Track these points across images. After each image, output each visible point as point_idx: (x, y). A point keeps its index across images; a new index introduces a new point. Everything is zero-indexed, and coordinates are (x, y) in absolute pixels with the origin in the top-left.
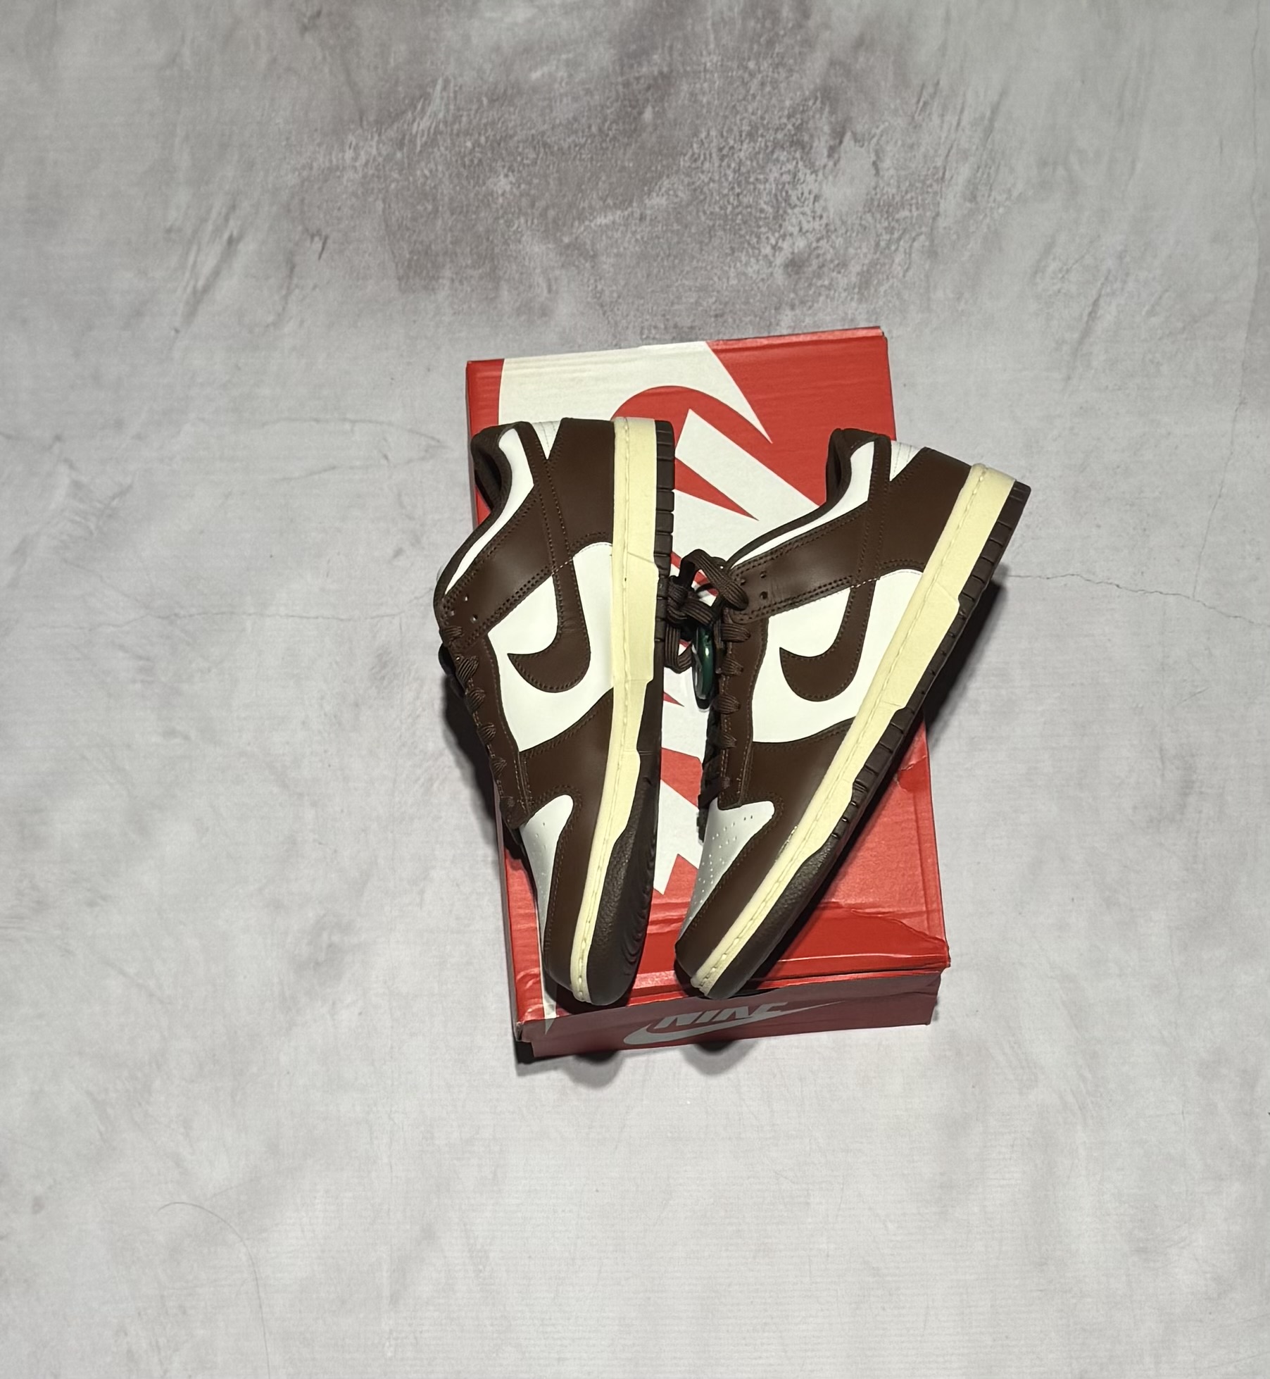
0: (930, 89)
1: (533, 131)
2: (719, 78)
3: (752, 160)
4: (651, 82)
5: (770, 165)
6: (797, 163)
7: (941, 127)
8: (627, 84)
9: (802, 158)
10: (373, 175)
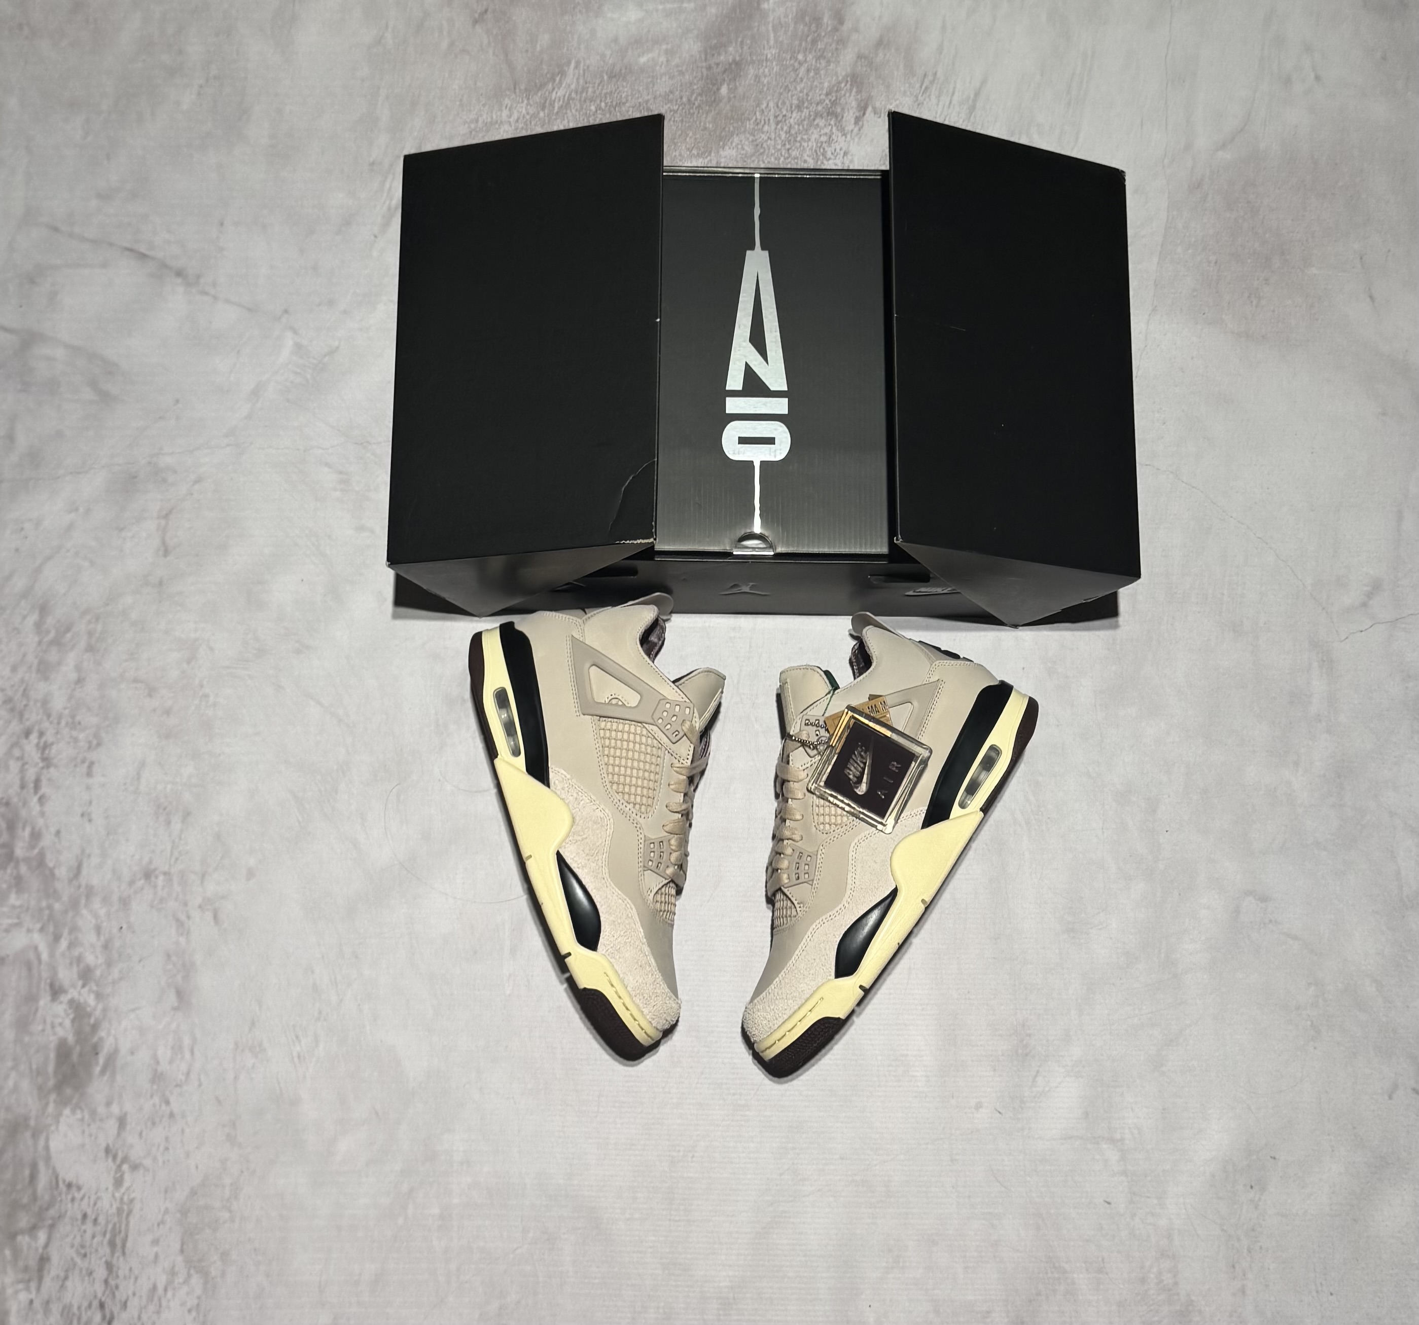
0: (930, 78)
3: (799, 125)
4: (727, 67)
5: (812, 129)
6: (832, 128)
7: (938, 105)
8: (709, 68)
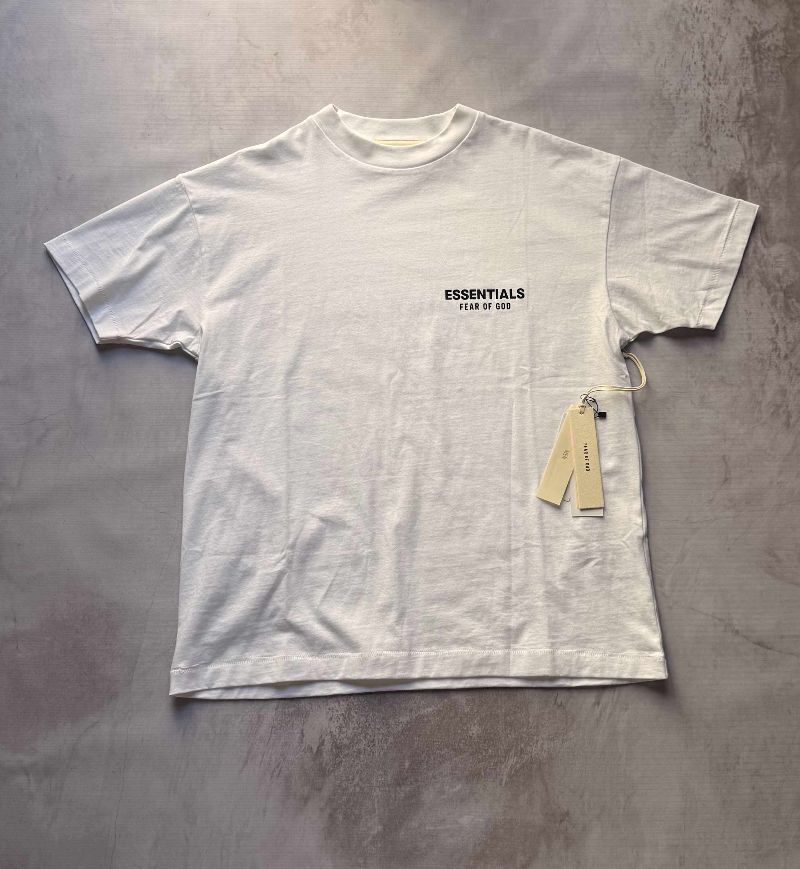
0: (275, 775)
1: (460, 757)
2: (373, 783)
3: (360, 739)
4: (405, 782)
5: (351, 737)
6: (339, 737)
7: (271, 755)
8: (417, 781)
9: (337, 740)
10: (534, 736)
